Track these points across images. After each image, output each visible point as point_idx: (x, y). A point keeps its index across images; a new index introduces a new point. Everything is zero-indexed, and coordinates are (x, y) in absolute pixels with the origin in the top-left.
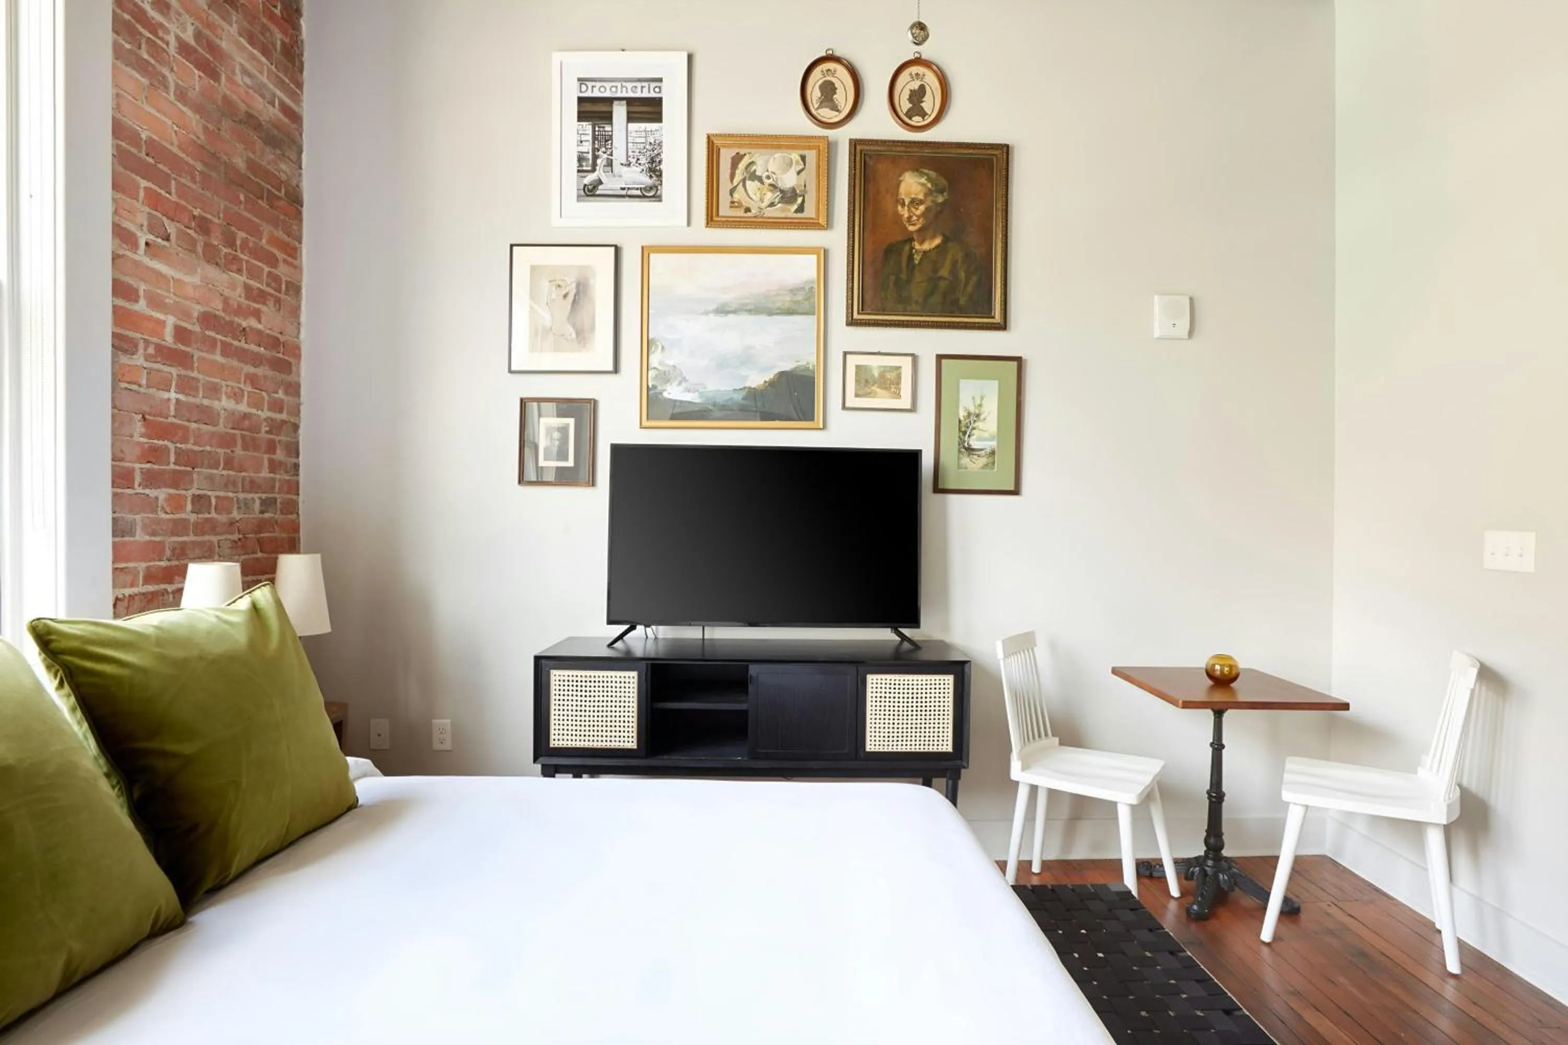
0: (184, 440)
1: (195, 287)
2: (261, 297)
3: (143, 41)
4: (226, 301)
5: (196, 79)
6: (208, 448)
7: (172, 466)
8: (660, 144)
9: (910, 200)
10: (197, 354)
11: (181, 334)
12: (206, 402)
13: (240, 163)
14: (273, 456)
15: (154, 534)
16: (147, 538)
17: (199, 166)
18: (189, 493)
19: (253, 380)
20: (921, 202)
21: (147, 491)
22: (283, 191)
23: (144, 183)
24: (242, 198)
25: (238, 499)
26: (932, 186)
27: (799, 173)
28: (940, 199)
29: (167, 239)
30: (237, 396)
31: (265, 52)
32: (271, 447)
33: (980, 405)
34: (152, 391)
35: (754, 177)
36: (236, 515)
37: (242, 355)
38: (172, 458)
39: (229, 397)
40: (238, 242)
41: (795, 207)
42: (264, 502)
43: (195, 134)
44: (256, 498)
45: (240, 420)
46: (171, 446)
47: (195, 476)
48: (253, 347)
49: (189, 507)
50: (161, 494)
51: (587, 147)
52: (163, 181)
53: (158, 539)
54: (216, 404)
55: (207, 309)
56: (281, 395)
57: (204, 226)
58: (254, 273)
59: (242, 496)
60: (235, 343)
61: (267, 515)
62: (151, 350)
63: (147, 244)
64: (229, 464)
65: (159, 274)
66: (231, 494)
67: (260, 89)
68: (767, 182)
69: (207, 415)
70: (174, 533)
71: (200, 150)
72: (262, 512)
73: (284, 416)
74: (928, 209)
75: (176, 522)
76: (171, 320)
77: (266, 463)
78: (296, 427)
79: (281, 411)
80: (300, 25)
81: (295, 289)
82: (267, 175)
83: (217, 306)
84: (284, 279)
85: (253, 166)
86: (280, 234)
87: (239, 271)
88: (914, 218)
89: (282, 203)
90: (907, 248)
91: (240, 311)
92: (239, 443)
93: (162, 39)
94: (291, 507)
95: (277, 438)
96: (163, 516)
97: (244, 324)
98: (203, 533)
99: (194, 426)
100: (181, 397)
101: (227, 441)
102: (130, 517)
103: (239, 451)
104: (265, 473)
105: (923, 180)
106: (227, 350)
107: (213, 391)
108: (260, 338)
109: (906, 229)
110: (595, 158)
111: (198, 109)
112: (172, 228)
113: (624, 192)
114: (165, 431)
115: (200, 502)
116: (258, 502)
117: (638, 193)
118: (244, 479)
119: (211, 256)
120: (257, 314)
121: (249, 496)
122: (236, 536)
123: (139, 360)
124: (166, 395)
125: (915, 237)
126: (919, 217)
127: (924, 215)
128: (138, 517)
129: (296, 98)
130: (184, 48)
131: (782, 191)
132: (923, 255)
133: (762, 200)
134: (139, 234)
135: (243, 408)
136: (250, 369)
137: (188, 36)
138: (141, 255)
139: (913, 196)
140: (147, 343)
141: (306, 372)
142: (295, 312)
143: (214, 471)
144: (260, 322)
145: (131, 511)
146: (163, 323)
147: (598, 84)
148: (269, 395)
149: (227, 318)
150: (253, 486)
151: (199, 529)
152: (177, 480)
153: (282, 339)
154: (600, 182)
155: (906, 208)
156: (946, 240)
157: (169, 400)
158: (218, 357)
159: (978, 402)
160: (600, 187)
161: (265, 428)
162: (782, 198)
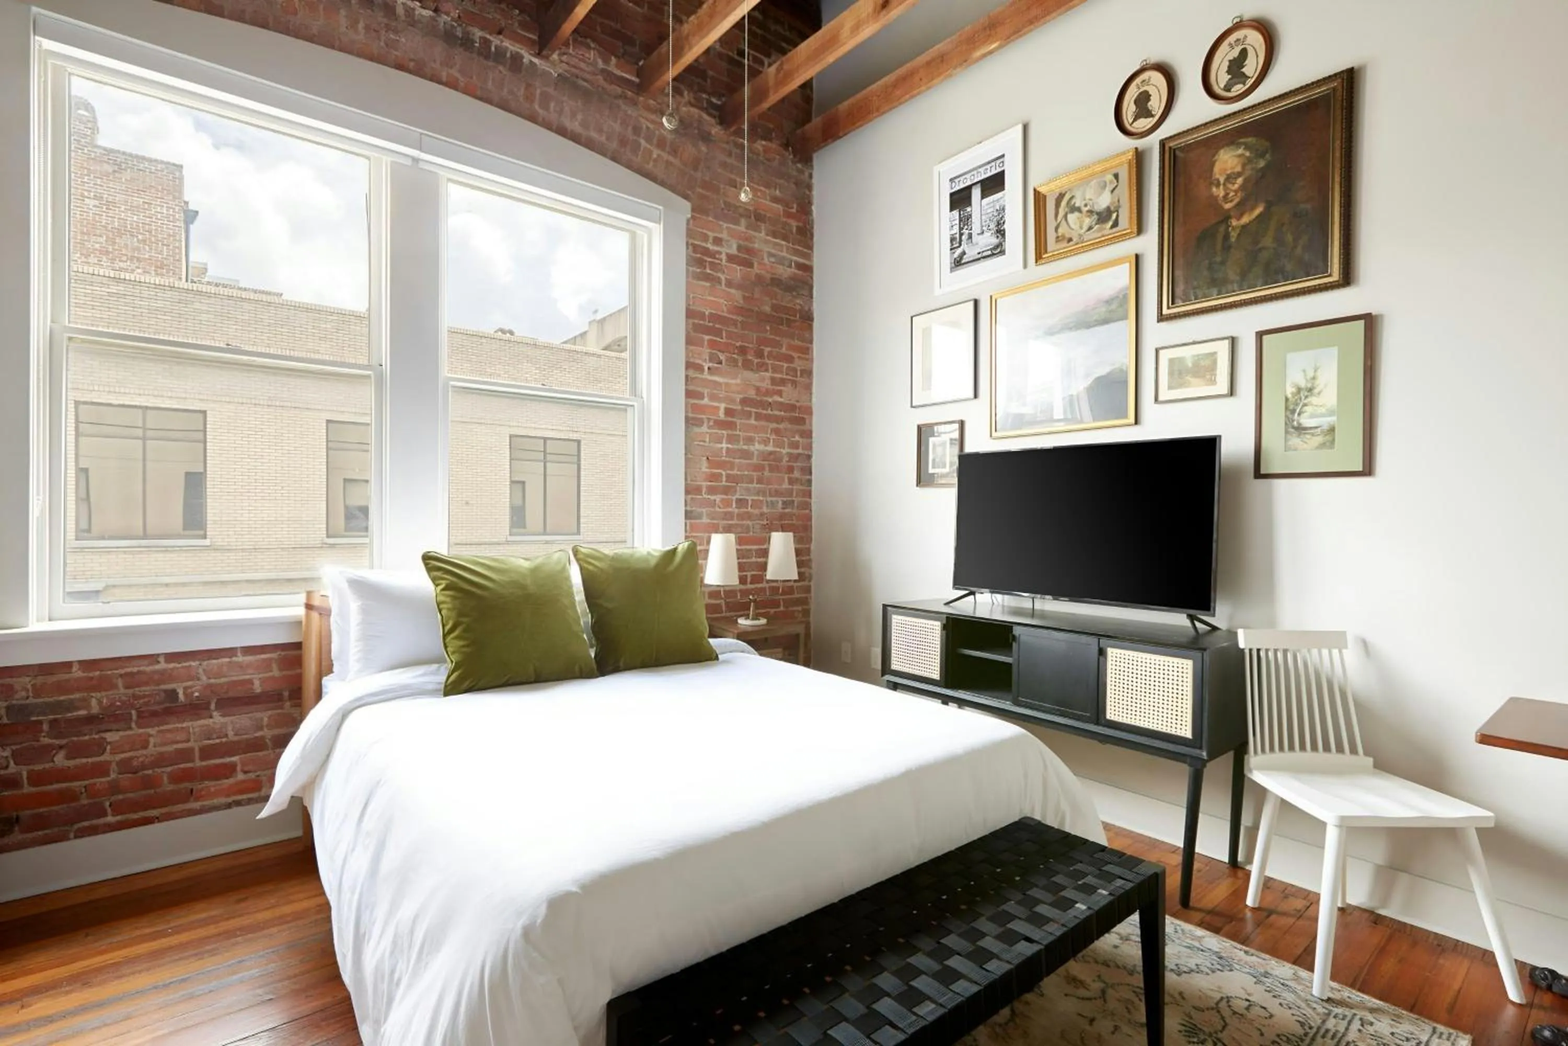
0: (732, 469)
1: (737, 385)
2: (783, 382)
3: (707, 264)
4: (758, 389)
5: (738, 272)
6: (746, 473)
7: (724, 483)
8: (1004, 209)
9: (1225, 176)
10: (738, 422)
11: (728, 412)
12: (745, 447)
13: (767, 309)
14: (791, 475)
15: (713, 518)
16: (709, 521)
17: (740, 318)
18: (734, 498)
19: (777, 431)
20: (1239, 175)
21: (709, 497)
22: (798, 316)
23: (707, 337)
24: (768, 328)
25: (767, 502)
26: (1251, 153)
27: (1112, 191)
28: (1262, 164)
29: (720, 363)
30: (766, 442)
31: (785, 238)
32: (790, 470)
33: (1314, 378)
34: (711, 444)
35: (1074, 209)
36: (765, 510)
37: (768, 418)
38: (724, 479)
39: (759, 443)
40: (766, 354)
41: (1110, 223)
42: (784, 503)
43: (737, 301)
44: (780, 500)
45: (767, 456)
46: (724, 473)
47: (738, 488)
48: (777, 413)
49: (734, 505)
50: (718, 498)
51: (956, 230)
52: (718, 333)
53: (715, 522)
54: (752, 448)
55: (746, 396)
56: (797, 438)
57: (743, 351)
58: (775, 369)
59: (769, 499)
60: (765, 412)
61: (787, 511)
62: (711, 423)
63: (709, 368)
64: (760, 481)
65: (715, 382)
66: (761, 498)
67: (781, 261)
68: (1085, 209)
69: (746, 455)
70: (724, 519)
71: (739, 310)
72: (783, 508)
73: (800, 451)
74: (1245, 181)
75: (726, 513)
76: (723, 406)
77: (786, 480)
78: (809, 457)
79: (797, 448)
80: (811, 211)
81: (808, 373)
82: (787, 310)
83: (752, 393)
84: (799, 368)
85: (775, 308)
86: (797, 343)
87: (767, 370)
88: (1232, 194)
89: (797, 324)
90: (1222, 229)
91: (768, 393)
92: (767, 469)
93: (718, 259)
94: (807, 506)
95: (795, 464)
96: (718, 509)
97: (770, 400)
98: (743, 519)
99: (737, 461)
100: (730, 446)
101: (759, 468)
102: (699, 510)
103: (767, 473)
104: (786, 485)
105: (1240, 151)
106: (758, 417)
107: (750, 440)
108: (782, 406)
109: (1222, 207)
110: (961, 235)
111: (739, 287)
112: (722, 357)
113: (980, 256)
114: (721, 465)
115: (741, 502)
116: (780, 502)
117: (989, 253)
118: (770, 490)
119: (747, 365)
120: (780, 393)
121: (774, 499)
122: (765, 522)
123: (704, 429)
124: (719, 446)
125: (1232, 213)
126: (1236, 191)
127: (1243, 187)
128: (704, 510)
129: (809, 257)
130: (731, 258)
131: (1098, 214)
132: (1241, 231)
133: (1081, 228)
134: (704, 364)
135: (770, 448)
136: (774, 425)
137: (734, 251)
138: (706, 375)
139: (1229, 172)
140: (709, 419)
141: (817, 424)
142: (808, 387)
143: (750, 485)
144: (781, 397)
145: (700, 507)
146: (718, 408)
147: (962, 178)
148: (789, 439)
149: (759, 399)
150: (777, 493)
151: (741, 517)
152: (726, 491)
153: (798, 404)
154: (964, 253)
155: (1221, 187)
156: (1269, 205)
157: (722, 448)
158: (753, 422)
159: (1310, 374)
160: (965, 257)
161: (786, 459)
162: (1098, 220)
